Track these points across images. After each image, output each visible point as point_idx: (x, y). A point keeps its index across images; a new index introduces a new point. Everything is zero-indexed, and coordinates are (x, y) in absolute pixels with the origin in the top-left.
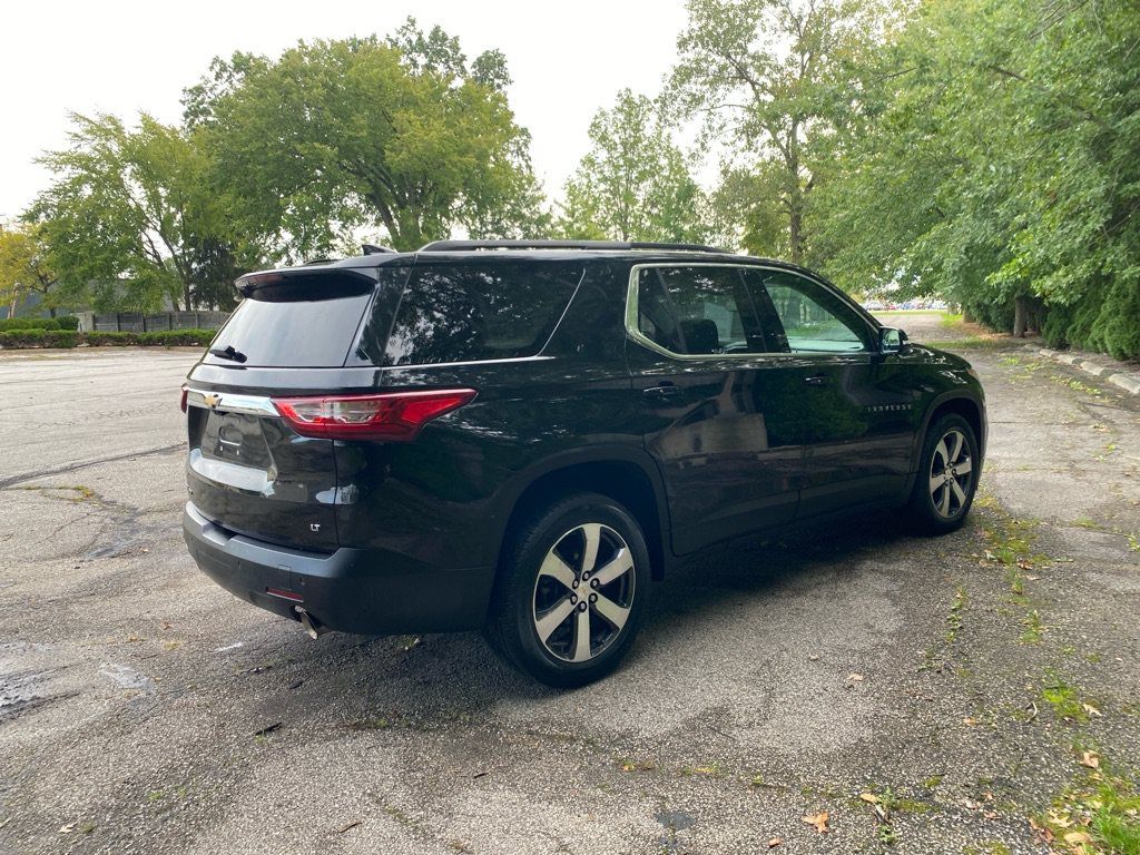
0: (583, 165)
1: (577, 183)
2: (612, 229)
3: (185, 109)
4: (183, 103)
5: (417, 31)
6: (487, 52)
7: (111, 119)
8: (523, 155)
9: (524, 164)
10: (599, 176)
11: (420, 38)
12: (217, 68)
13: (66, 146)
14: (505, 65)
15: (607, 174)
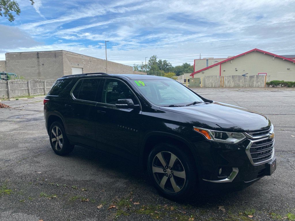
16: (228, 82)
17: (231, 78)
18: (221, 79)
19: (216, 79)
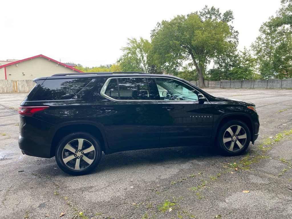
0: (257, 39)
1: (255, 45)
2: (266, 57)
3: (151, 35)
4: (151, 34)
5: (207, 9)
6: (227, 11)
7: (135, 39)
8: (236, 38)
9: (236, 41)
10: (262, 42)
11: (208, 10)
12: (158, 25)
13: (126, 46)
14: (232, 14)
15: (265, 41)
16: (22, 86)
17: (25, 82)
18: (14, 84)
19: (8, 83)
